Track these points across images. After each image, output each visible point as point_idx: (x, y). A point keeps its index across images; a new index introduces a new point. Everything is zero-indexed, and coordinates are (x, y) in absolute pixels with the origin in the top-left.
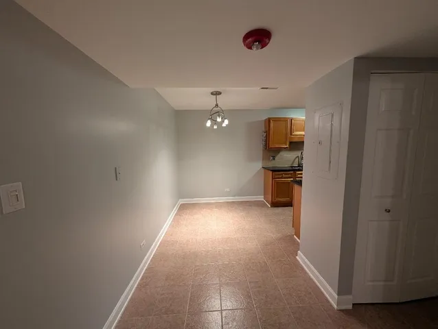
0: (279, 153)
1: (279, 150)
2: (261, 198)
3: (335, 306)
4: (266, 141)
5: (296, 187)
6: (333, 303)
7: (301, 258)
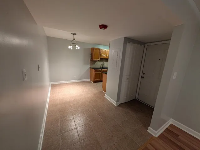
0: (96, 62)
1: (96, 61)
2: (89, 80)
3: (116, 105)
4: (91, 57)
5: (104, 75)
6: (115, 105)
7: (106, 96)
